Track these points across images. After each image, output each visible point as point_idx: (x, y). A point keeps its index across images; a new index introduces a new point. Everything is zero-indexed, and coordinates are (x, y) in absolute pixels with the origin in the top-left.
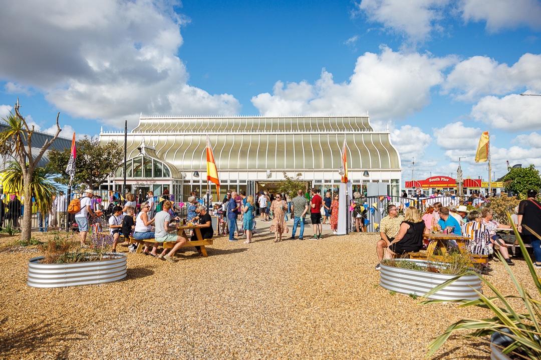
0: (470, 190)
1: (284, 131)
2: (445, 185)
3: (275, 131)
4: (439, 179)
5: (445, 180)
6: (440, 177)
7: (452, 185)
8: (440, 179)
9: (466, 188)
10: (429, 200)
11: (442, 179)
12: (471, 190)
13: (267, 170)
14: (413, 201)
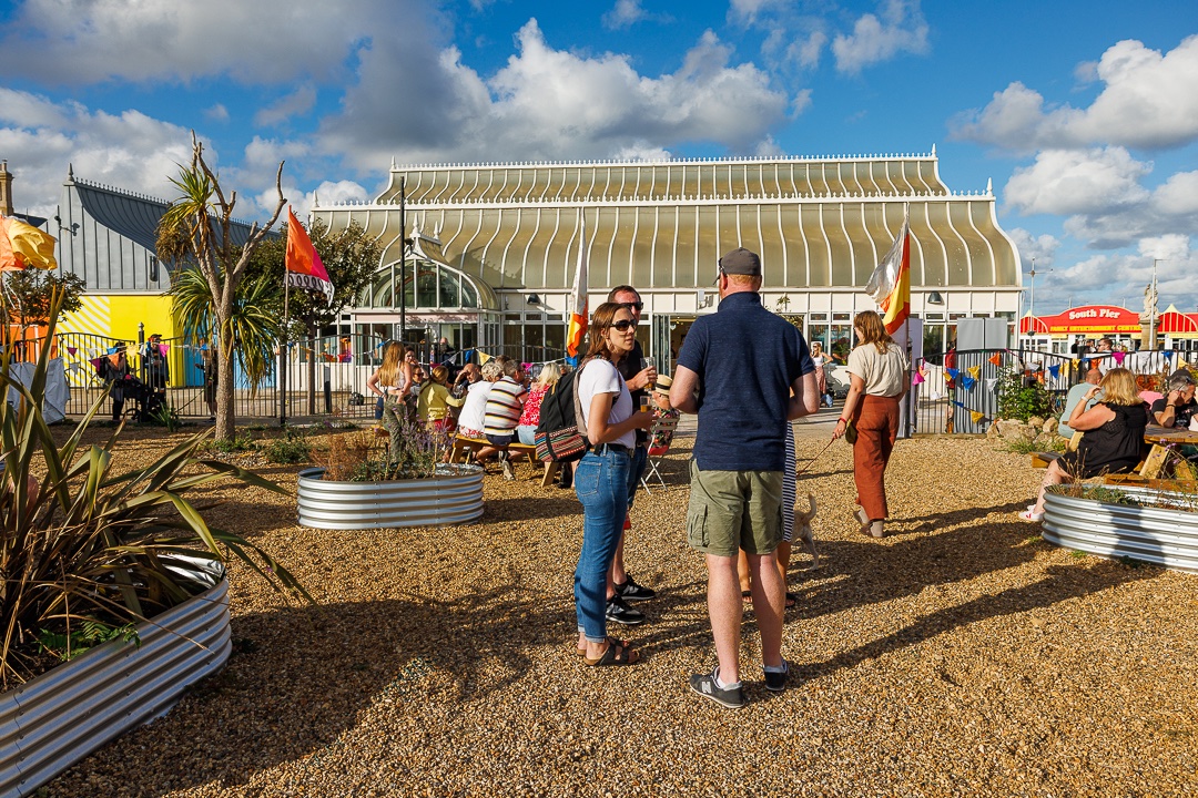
0: (1174, 340)
1: (728, 198)
2: (1109, 328)
3: (708, 198)
4: (1094, 314)
5: (1110, 314)
6: (1097, 309)
7: (1127, 328)
8: (1098, 313)
9: (1163, 336)
10: (1108, 360)
11: (1102, 312)
12: (1177, 340)
13: (697, 290)
14: (1068, 361)
